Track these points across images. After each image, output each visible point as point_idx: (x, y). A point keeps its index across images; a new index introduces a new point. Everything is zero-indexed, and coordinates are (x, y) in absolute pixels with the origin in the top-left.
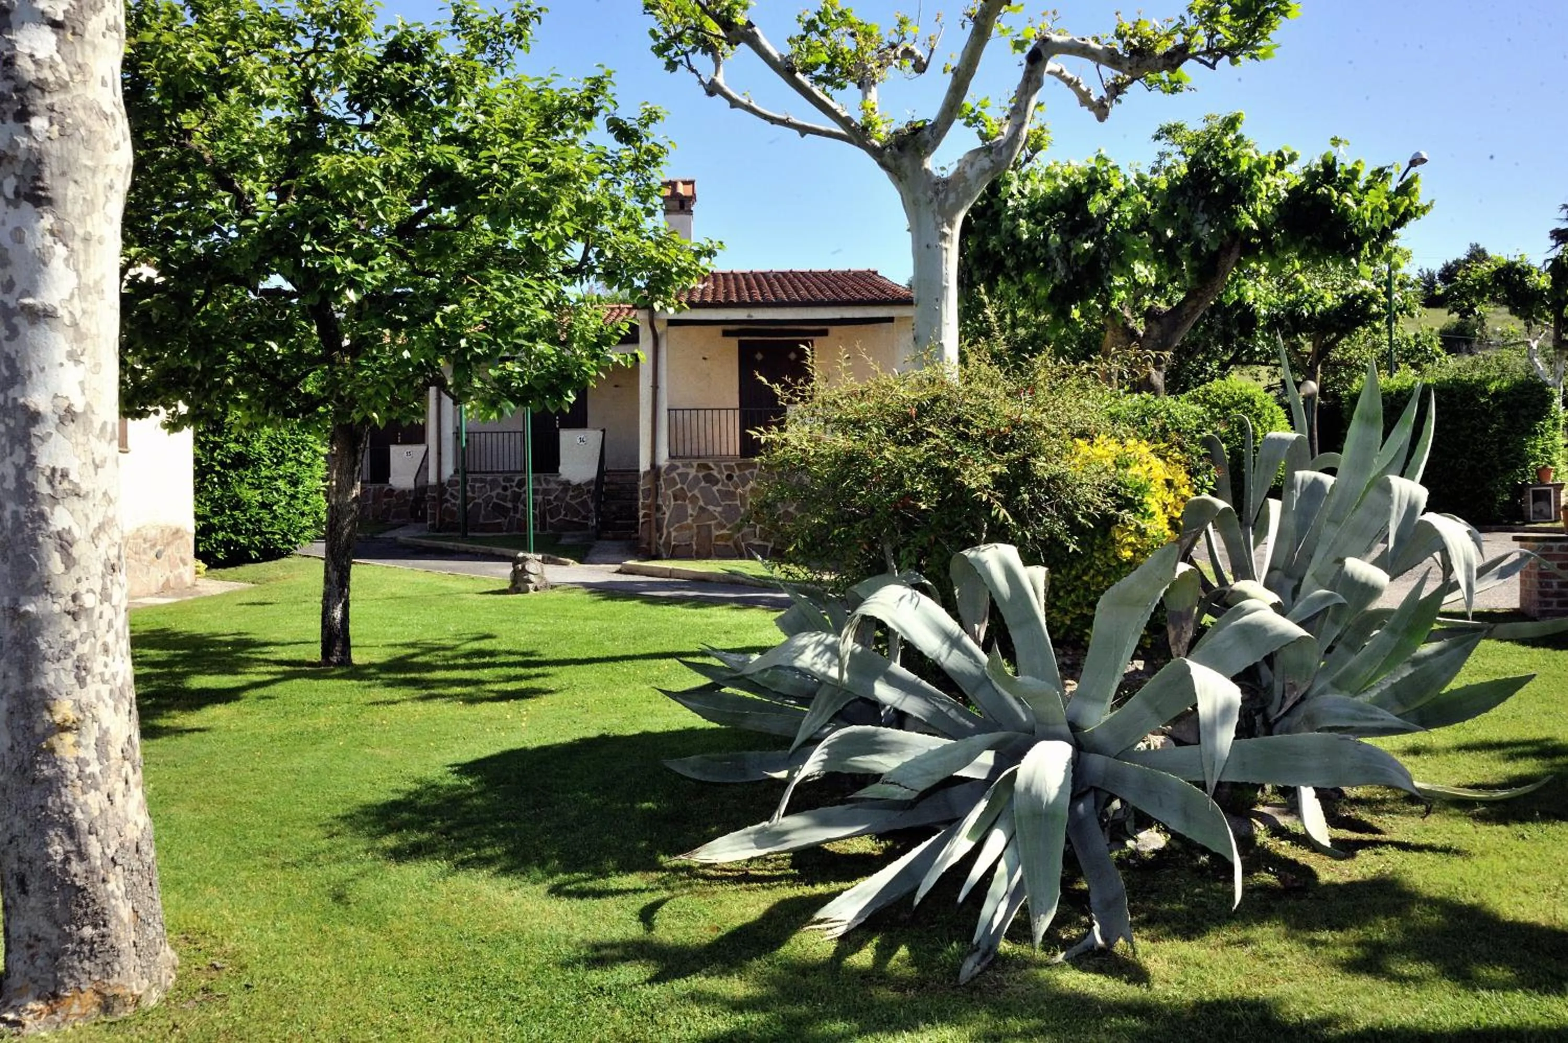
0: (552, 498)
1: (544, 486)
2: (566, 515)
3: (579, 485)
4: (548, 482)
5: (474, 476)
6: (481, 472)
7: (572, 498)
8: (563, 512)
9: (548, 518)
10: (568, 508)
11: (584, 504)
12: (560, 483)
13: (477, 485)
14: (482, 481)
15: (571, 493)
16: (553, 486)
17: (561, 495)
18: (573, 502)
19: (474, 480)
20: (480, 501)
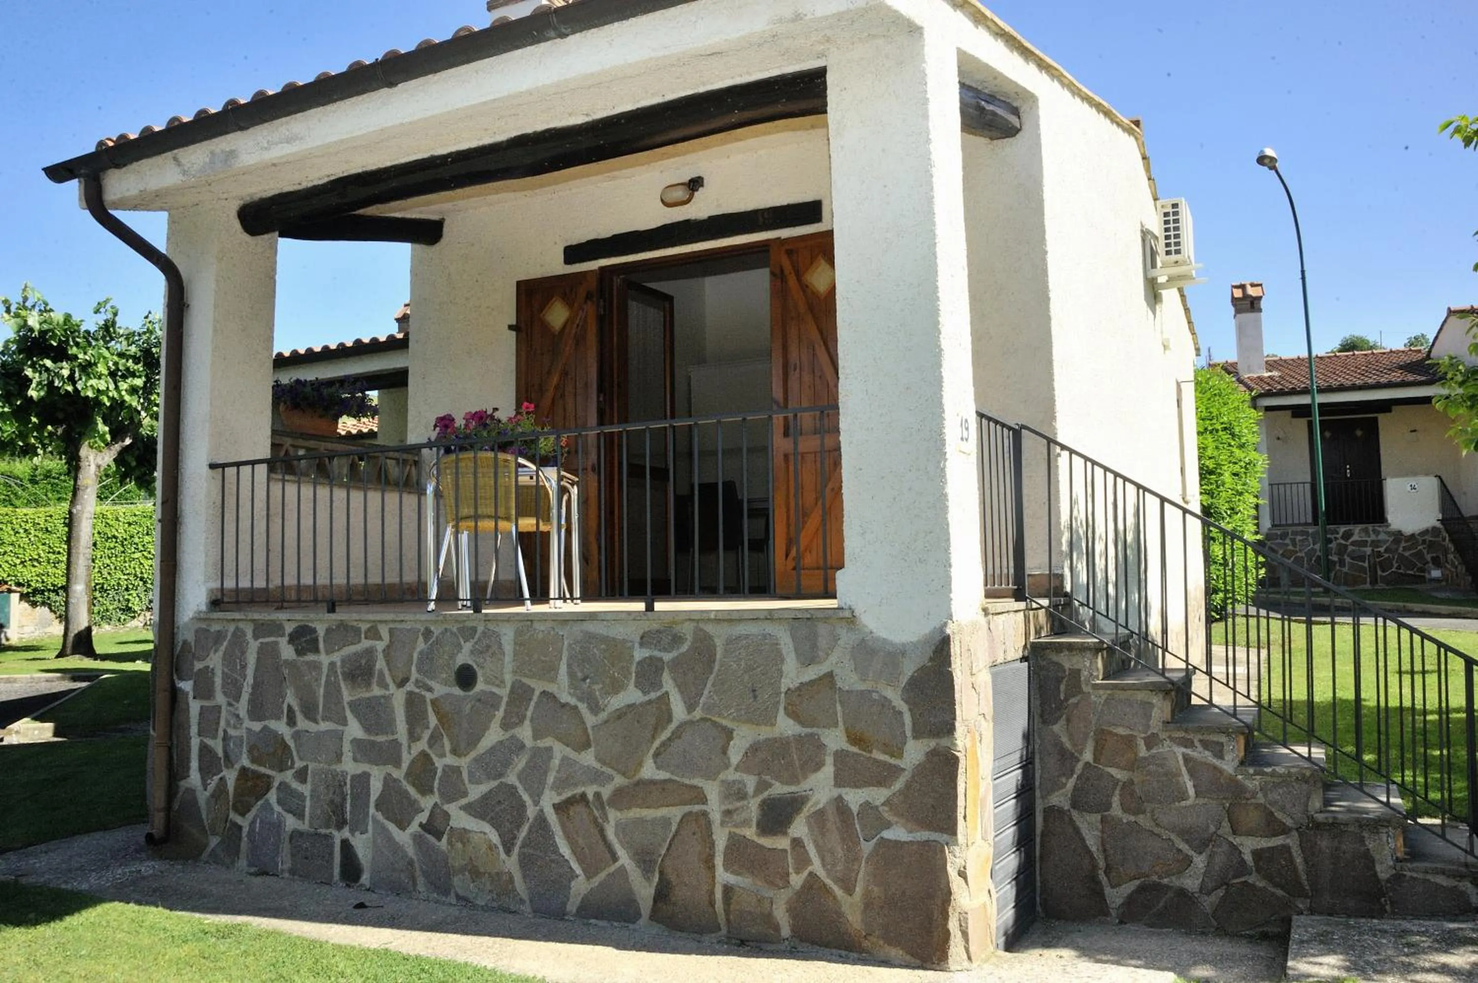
0: (1382, 550)
1: (1373, 537)
2: (1399, 568)
3: (1413, 535)
4: (1377, 533)
5: (1294, 528)
6: (1299, 524)
7: (1405, 549)
8: (1396, 565)
9: (1379, 572)
10: (1402, 558)
11: (1419, 555)
12: (1389, 533)
13: (1299, 538)
14: (1303, 533)
15: (1403, 544)
16: (1382, 537)
17: (1394, 547)
18: (1407, 554)
19: (1295, 533)
20: (1302, 554)
